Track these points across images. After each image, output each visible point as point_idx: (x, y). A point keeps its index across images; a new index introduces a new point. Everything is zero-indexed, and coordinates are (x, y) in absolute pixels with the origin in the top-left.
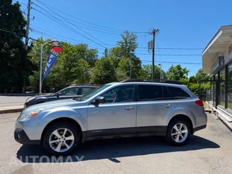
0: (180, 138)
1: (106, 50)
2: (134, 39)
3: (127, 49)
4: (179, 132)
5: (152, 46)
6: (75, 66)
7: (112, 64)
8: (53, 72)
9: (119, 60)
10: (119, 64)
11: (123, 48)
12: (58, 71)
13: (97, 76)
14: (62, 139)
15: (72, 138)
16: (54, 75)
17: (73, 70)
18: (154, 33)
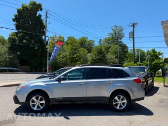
0: (121, 106)
1: (100, 40)
2: (121, 30)
3: (116, 38)
4: (120, 102)
5: (132, 35)
6: (76, 53)
7: (104, 50)
8: (62, 58)
9: (110, 47)
10: (110, 50)
11: (113, 38)
12: (65, 57)
13: (92, 59)
14: (37, 102)
15: (43, 102)
16: (63, 59)
17: (75, 56)
18: (134, 25)
